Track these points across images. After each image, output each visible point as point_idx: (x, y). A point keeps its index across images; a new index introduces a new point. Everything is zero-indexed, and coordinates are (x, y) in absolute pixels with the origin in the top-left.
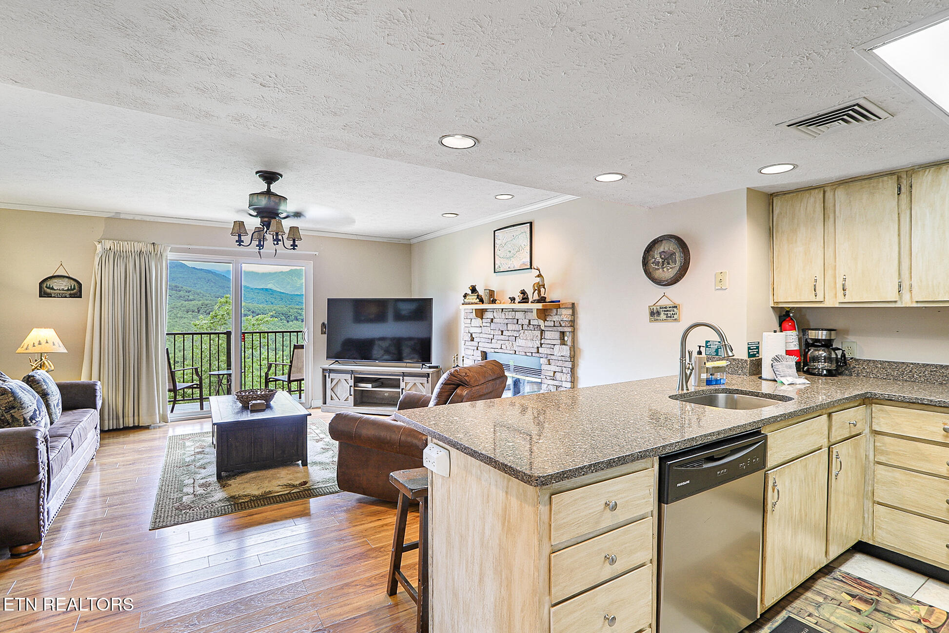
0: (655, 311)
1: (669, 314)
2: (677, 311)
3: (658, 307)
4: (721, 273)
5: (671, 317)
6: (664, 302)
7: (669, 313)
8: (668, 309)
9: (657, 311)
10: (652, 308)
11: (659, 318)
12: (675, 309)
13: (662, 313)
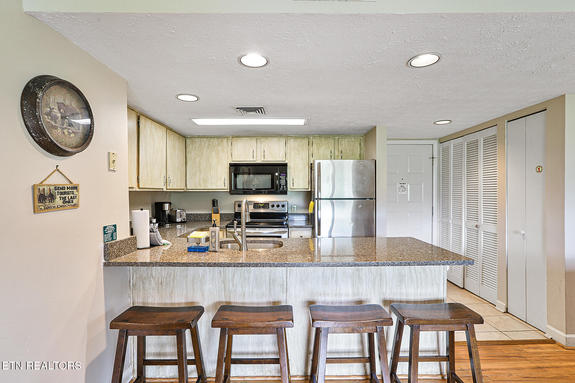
0: (47, 192)
1: (67, 199)
2: (77, 193)
3: (52, 188)
4: (114, 154)
5: (69, 202)
6: (57, 180)
7: (67, 196)
8: (66, 190)
9: (50, 194)
10: (41, 188)
11: (52, 205)
12: (75, 191)
13: (58, 197)
